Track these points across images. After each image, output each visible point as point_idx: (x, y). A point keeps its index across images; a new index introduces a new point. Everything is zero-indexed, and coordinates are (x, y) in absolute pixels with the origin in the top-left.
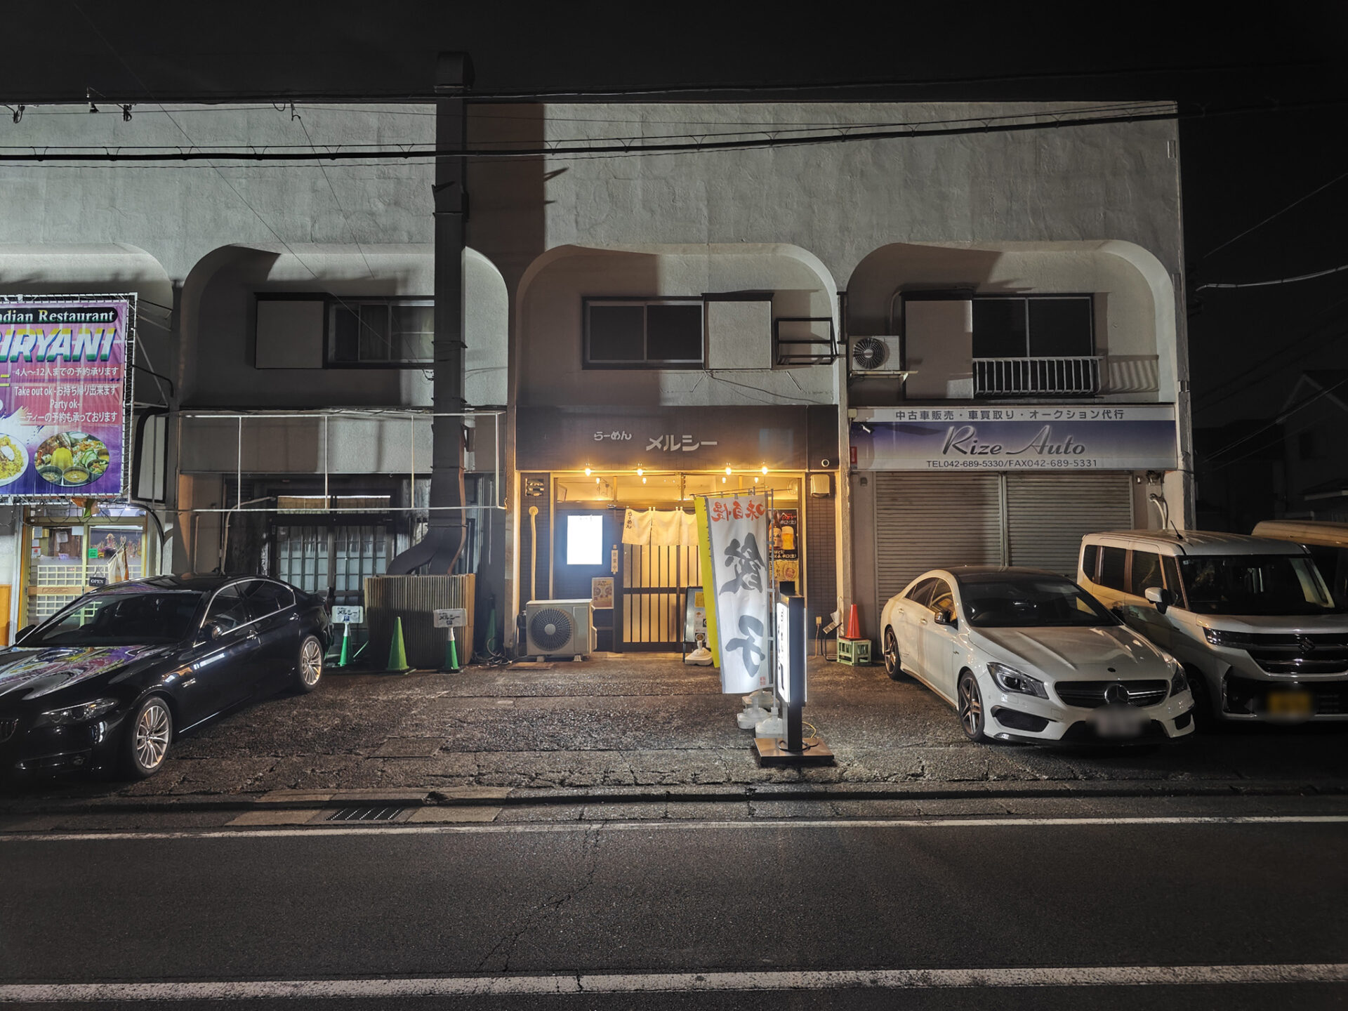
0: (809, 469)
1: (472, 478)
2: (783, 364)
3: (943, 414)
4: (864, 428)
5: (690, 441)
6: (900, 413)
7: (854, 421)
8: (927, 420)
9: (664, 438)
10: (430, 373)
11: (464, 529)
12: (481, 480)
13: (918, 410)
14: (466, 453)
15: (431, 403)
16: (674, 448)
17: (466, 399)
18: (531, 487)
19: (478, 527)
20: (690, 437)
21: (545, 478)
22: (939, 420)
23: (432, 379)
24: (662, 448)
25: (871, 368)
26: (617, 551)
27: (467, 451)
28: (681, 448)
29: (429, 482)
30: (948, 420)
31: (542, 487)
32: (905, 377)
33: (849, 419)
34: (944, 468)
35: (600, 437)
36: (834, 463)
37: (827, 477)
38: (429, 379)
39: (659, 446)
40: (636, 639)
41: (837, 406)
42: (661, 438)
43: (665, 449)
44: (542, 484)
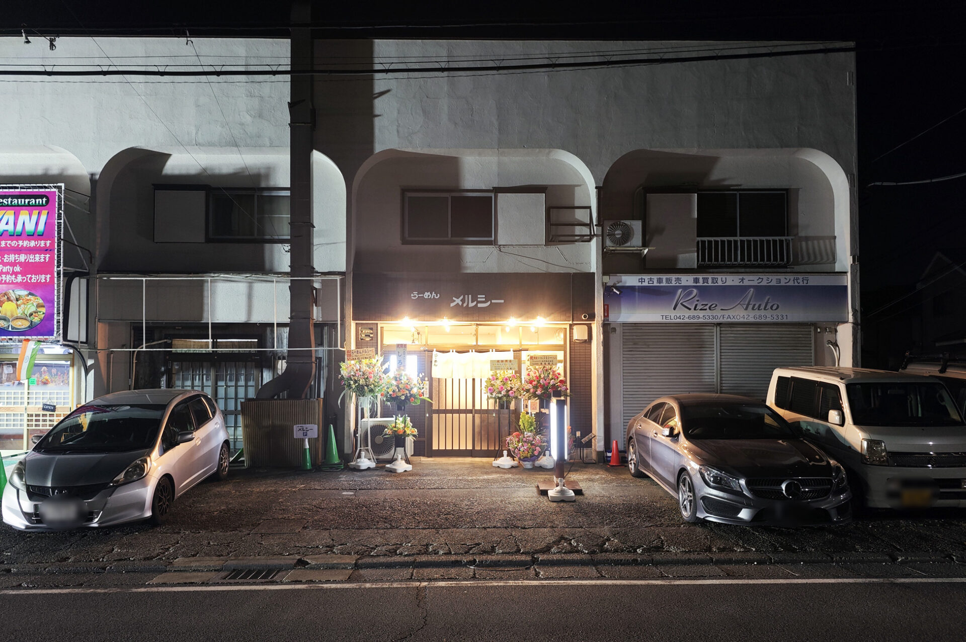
0: (573, 321)
1: (319, 326)
2: (554, 241)
3: (674, 280)
4: (615, 290)
5: (484, 299)
6: (642, 279)
7: (607, 285)
8: (661, 285)
9: (464, 297)
10: (287, 247)
11: (314, 365)
12: (326, 328)
13: (655, 277)
14: (315, 308)
15: (288, 270)
16: (471, 305)
17: (315, 266)
18: (363, 334)
19: (325, 363)
20: (484, 296)
21: (374, 328)
22: (671, 285)
23: (289, 252)
24: (462, 304)
25: (623, 244)
26: (428, 382)
27: (316, 306)
28: (476, 305)
29: (287, 330)
30: (678, 284)
31: (372, 334)
32: (646, 251)
33: (603, 283)
34: (674, 320)
35: (415, 296)
36: (592, 317)
37: (586, 327)
38: (286, 251)
39: (460, 303)
40: (442, 447)
41: (594, 274)
42: (462, 297)
43: (465, 305)
44: (371, 332)
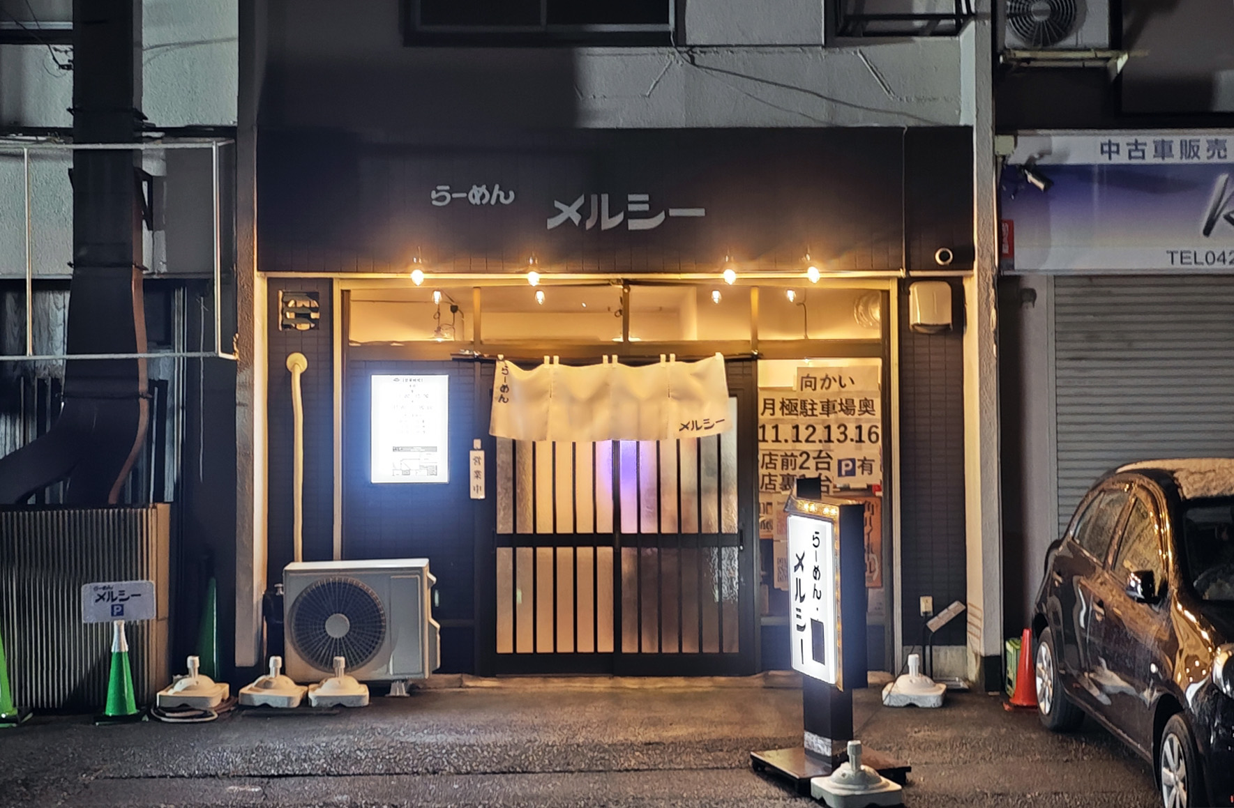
0: (908, 269)
1: (159, 288)
2: (850, 35)
3: (1203, 146)
4: (1030, 178)
5: (646, 207)
6: (1110, 144)
7: (1011, 161)
8: (1168, 161)
9: (588, 201)
10: (64, 54)
11: (144, 404)
12: (179, 298)
13: (1149, 138)
14: (146, 232)
15: (67, 121)
16: (609, 223)
17: (145, 111)
18: (290, 310)
19: (177, 396)
20: (645, 197)
21: (322, 291)
22: (1195, 160)
23: (69, 67)
24: (582, 222)
25: (1054, 41)
26: (481, 454)
27: (150, 228)
28: (624, 223)
29: (64, 299)
30: (1215, 160)
31: (315, 310)
32: (1121, 63)
33: (996, 157)
34: (1206, 266)
35: (444, 198)
36: (964, 258)
37: (946, 288)
38: (62, 67)
39: (576, 219)
40: (525, 647)
41: (969, 129)
42: (580, 202)
43: (589, 224)
44: (315, 304)
